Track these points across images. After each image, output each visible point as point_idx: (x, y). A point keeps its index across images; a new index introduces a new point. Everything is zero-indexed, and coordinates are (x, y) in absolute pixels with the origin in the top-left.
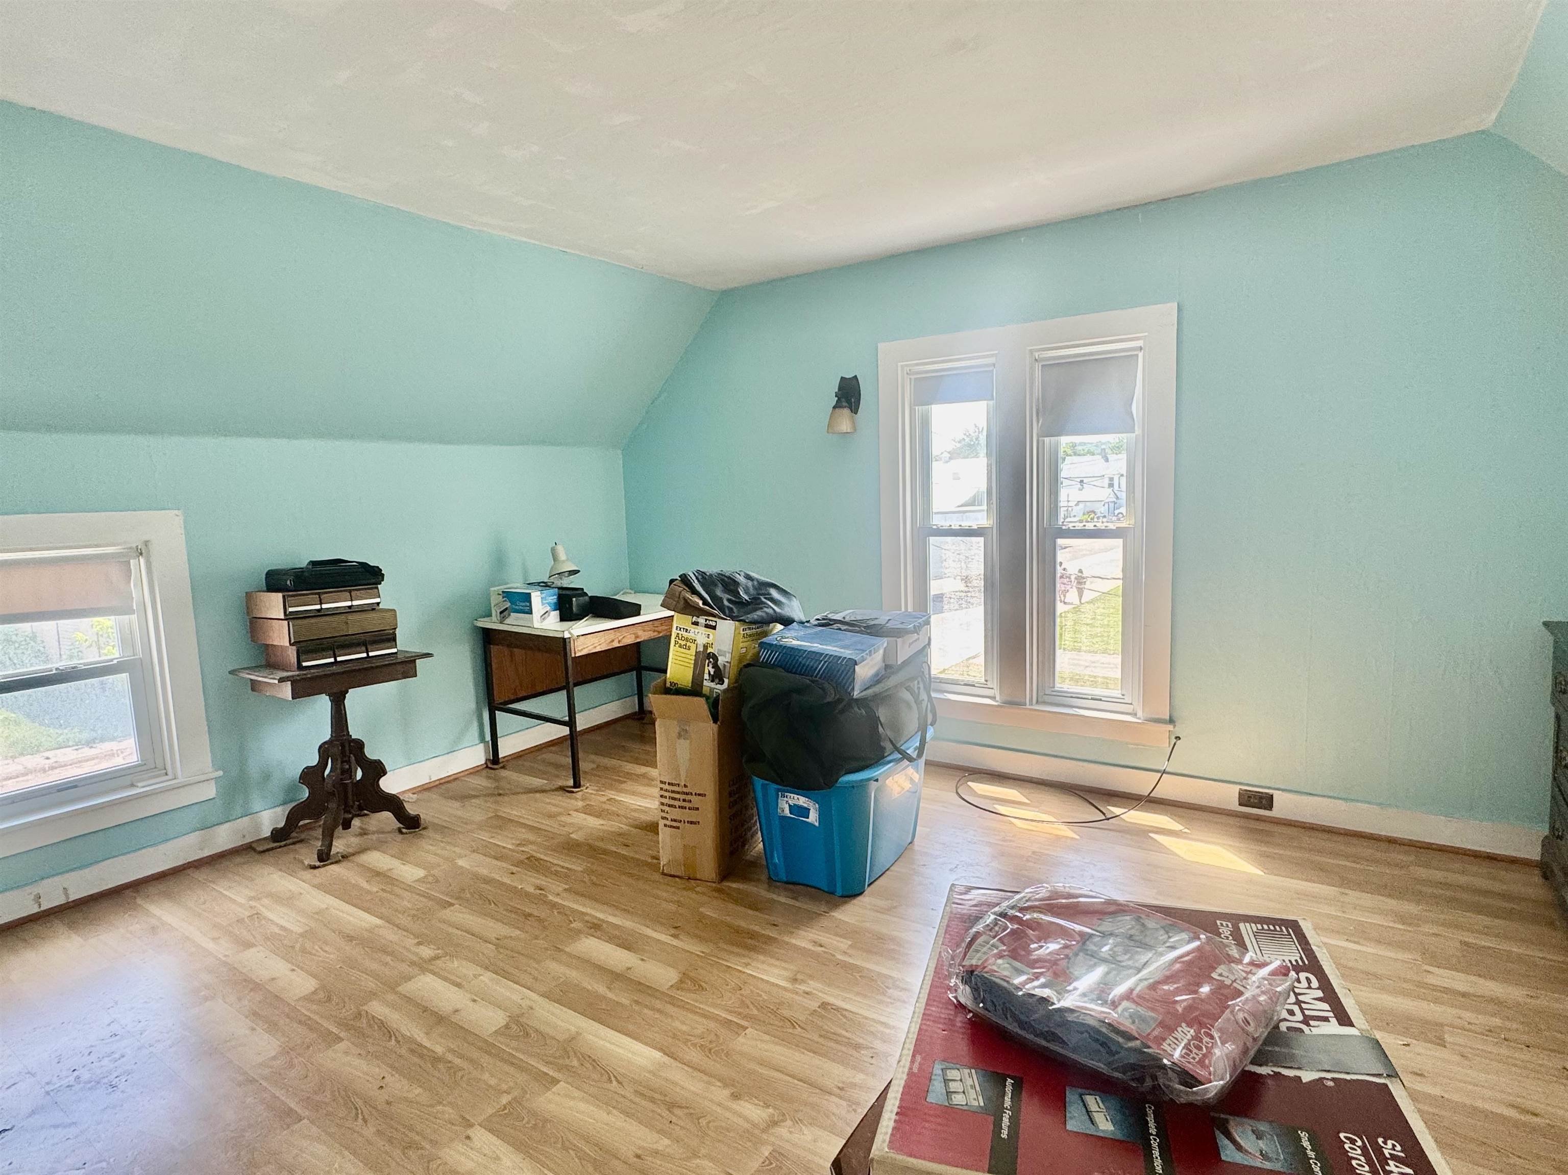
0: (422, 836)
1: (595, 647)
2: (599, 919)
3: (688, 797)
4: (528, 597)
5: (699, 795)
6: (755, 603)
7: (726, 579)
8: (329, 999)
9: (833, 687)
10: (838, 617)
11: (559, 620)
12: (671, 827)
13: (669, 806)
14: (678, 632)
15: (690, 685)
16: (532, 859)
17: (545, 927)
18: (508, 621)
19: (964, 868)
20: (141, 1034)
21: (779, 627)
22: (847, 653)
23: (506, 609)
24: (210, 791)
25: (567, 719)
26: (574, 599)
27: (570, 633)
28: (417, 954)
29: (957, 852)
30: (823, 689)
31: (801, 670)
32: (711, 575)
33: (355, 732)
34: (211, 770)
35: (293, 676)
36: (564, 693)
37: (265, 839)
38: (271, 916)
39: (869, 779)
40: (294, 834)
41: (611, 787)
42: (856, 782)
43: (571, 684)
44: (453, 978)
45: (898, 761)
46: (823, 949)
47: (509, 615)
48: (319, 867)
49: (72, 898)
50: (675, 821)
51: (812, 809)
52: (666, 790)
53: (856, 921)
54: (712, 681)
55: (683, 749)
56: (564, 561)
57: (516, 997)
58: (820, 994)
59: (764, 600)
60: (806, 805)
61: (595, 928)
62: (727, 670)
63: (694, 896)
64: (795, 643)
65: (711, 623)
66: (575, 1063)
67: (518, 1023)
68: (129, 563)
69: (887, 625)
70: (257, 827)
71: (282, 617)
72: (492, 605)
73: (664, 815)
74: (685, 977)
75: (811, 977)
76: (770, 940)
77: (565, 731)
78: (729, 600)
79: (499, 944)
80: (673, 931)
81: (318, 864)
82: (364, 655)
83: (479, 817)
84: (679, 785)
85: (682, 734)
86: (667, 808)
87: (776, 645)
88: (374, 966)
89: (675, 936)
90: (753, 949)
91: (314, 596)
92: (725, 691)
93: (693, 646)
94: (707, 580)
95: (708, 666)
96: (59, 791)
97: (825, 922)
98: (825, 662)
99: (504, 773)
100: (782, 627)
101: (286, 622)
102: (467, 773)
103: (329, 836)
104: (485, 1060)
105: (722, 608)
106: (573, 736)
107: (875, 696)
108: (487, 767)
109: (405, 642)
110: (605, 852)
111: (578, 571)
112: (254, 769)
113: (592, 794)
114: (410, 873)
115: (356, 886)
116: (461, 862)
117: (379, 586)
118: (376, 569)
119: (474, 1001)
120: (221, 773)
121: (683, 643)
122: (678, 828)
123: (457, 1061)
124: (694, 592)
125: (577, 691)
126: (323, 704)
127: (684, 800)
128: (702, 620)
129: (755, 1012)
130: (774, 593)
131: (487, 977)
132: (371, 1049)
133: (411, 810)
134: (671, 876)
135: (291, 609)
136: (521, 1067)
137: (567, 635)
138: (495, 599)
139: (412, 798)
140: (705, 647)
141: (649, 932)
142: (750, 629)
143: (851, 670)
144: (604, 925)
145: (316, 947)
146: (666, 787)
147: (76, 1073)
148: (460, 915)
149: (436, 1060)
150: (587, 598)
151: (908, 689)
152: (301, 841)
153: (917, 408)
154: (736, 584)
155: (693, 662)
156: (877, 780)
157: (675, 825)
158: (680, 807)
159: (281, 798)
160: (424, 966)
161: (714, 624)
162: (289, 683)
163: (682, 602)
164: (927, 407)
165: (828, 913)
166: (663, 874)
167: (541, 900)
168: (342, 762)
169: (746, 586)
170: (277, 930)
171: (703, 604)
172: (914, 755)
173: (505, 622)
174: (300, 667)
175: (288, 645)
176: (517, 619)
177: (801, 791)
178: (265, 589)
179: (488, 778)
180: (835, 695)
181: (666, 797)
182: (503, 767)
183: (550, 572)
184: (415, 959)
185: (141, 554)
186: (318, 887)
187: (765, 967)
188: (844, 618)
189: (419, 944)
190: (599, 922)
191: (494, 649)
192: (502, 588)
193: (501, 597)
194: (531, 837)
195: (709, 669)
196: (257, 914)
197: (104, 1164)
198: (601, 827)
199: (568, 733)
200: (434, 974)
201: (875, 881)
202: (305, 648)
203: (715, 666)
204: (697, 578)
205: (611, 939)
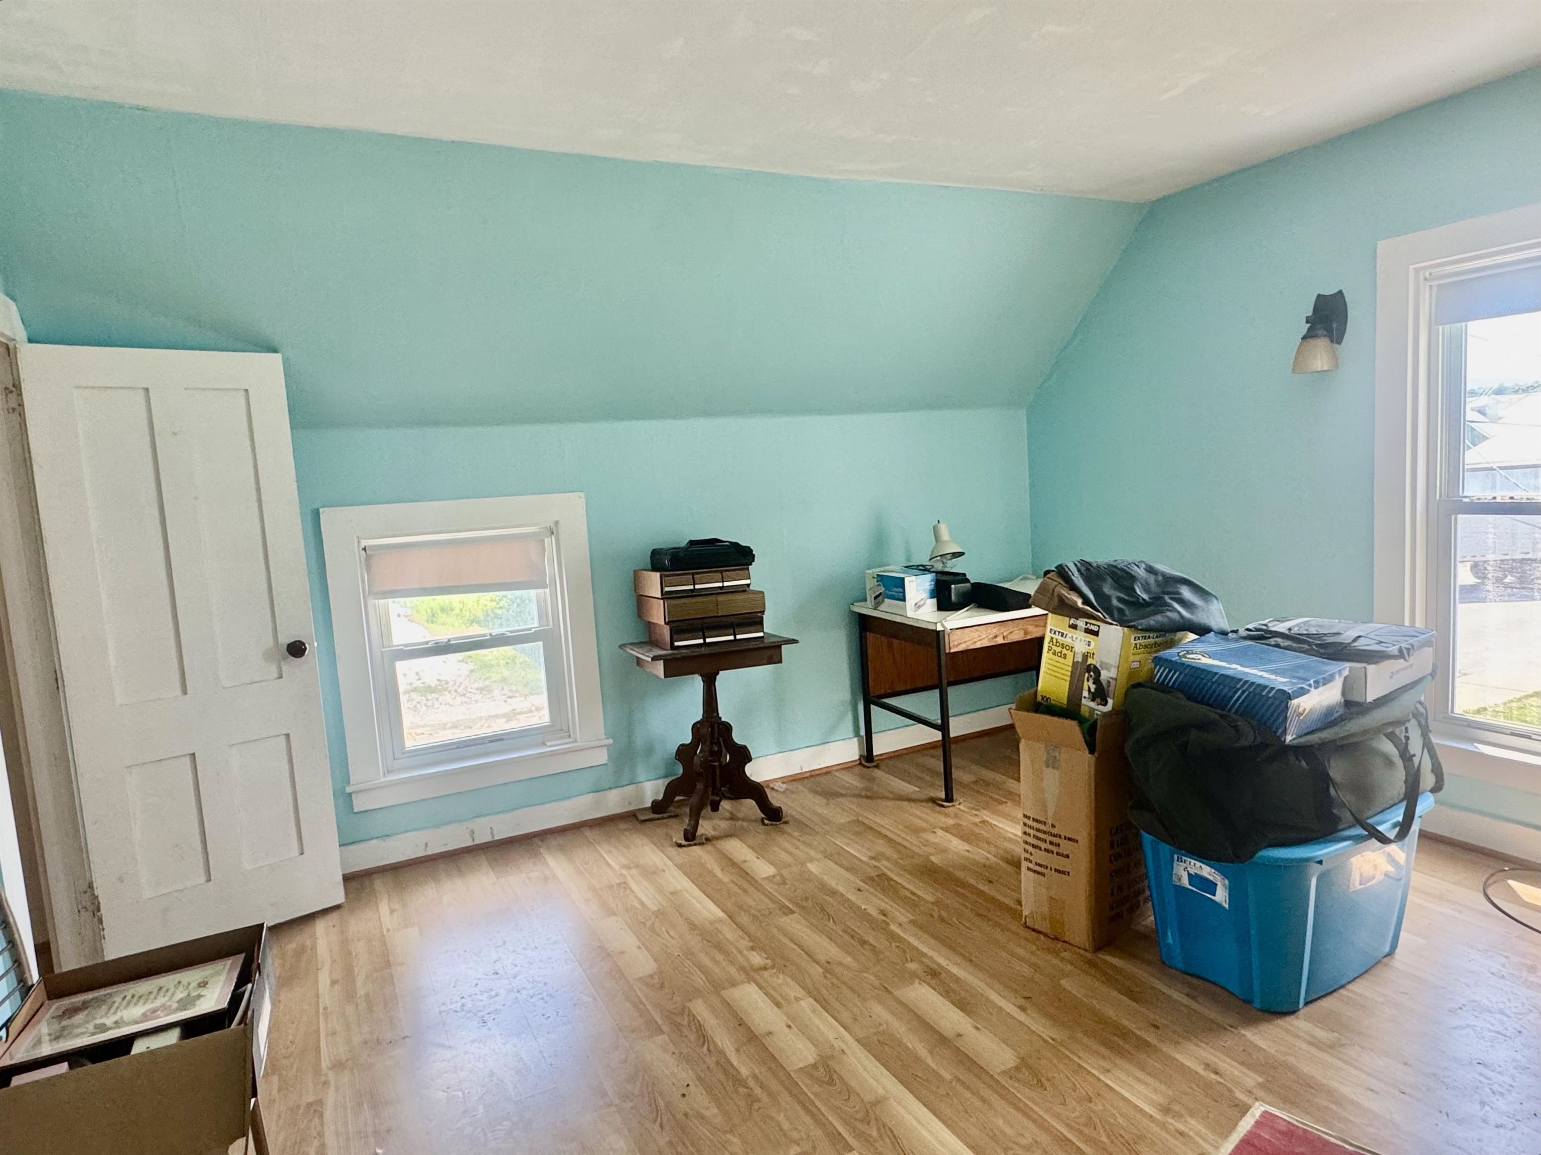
0: (783, 832)
1: (975, 642)
2: (939, 965)
3: (1055, 840)
4: (901, 583)
5: (1070, 839)
6: (1157, 604)
7: (1119, 572)
8: (662, 987)
9: (1253, 728)
10: (1281, 628)
11: (936, 608)
12: (1035, 871)
13: (1034, 846)
14: (1054, 636)
15: (1065, 702)
16: (883, 877)
17: (878, 961)
18: (882, 608)
19: (1476, 1013)
20: (514, 978)
21: (1192, 636)
22: (1280, 682)
23: (880, 594)
24: (602, 757)
25: (939, 722)
26: (953, 586)
27: (943, 625)
28: (747, 959)
29: (1468, 986)
30: (1236, 728)
31: (1209, 699)
32: (1098, 567)
33: (725, 713)
34: (604, 737)
35: (666, 655)
36: (936, 693)
37: (646, 809)
38: (634, 887)
39: (1307, 860)
40: (671, 808)
41: (986, 807)
42: (1282, 860)
43: (945, 682)
44: (775, 994)
45: (1359, 839)
46: (1217, 1078)
47: (883, 601)
48: (684, 846)
49: (477, 842)
50: (1040, 865)
51: (1219, 884)
52: (1030, 827)
53: (1276, 1051)
54: (1093, 700)
55: (1051, 779)
56: (947, 541)
57: (831, 1036)
58: (1201, 1142)
59: (1170, 601)
60: (1211, 878)
61: (934, 974)
62: (1112, 688)
63: (1055, 961)
64: (1206, 661)
65: (1092, 627)
66: (875, 1133)
67: (827, 1067)
68: (543, 541)
69: (1354, 644)
70: (640, 796)
71: (659, 596)
72: (868, 588)
73: (1028, 856)
74: (1023, 1063)
75: (1192, 1113)
76: (1144, 1045)
77: (937, 736)
78: (1120, 600)
79: (828, 967)
80: (1021, 1002)
81: (684, 842)
82: (732, 638)
83: (842, 819)
84: (1045, 823)
85: (1052, 763)
86: (1030, 849)
87: (1176, 662)
88: (706, 961)
89: (1022, 1009)
90: (1120, 1052)
91: (688, 576)
92: (1105, 715)
93: (1070, 655)
94: (1090, 572)
95: (1088, 680)
96: (491, 742)
97: (1228, 1041)
98: (1244, 692)
99: (878, 773)
100: (1195, 637)
101: (662, 601)
102: (840, 767)
103: (696, 817)
104: (785, 1098)
105: (1109, 610)
106: (947, 745)
107: (1323, 745)
108: (861, 764)
109: (772, 625)
110: (964, 885)
111: (962, 554)
112: (639, 741)
113: (963, 811)
114: (763, 869)
115: (711, 872)
116: (813, 867)
117: (750, 567)
118: (747, 549)
119: (789, 1027)
120: (611, 741)
121: (1058, 649)
122: (1043, 875)
123: (758, 1091)
124: (1073, 588)
125: (953, 693)
126: (696, 683)
127: (1051, 843)
128: (1081, 623)
129: (1104, 1139)
130: (1186, 593)
131: (807, 1004)
132: (685, 1051)
133: (775, 800)
134: (1034, 930)
135: (667, 589)
136: (820, 1121)
137: (939, 628)
138: (871, 583)
139: (781, 787)
140: (1085, 657)
141: (994, 997)
142: (1145, 638)
143: (1283, 705)
144: (943, 975)
145: (663, 929)
146: (1030, 822)
147: (463, 1001)
148: (796, 925)
149: (739, 1081)
150: (968, 585)
151: (1391, 737)
152: (676, 816)
153: (1441, 328)
154: (1132, 578)
155: (1069, 674)
156: (1320, 862)
157: (1039, 871)
158: (1047, 850)
159: (662, 772)
160: (751, 974)
161: (1095, 629)
162: (662, 661)
163: (1056, 600)
164: (1459, 325)
165: (1236, 1028)
166: (1026, 926)
167: (881, 926)
168: (712, 744)
169: (1146, 581)
170: (636, 904)
171: (1083, 603)
172: (1392, 835)
173: (879, 608)
174: (673, 647)
175: (663, 623)
176: (890, 605)
177: (1203, 860)
178: (650, 567)
179: (862, 777)
180: (1255, 737)
181: (1029, 835)
182: (877, 767)
183: (931, 555)
184: (745, 964)
185: (553, 533)
186: (679, 867)
187: (1130, 1081)
188: (1290, 629)
189: (752, 949)
190: (939, 970)
191: (870, 636)
192: (877, 571)
193: (875, 580)
194: (889, 852)
195: (1089, 685)
196: (624, 883)
197: (460, 1094)
198: (967, 854)
199: (940, 738)
200: (760, 987)
201: (1316, 1000)
202: (679, 628)
203: (1097, 681)
204: (1079, 570)
205: (947, 993)
